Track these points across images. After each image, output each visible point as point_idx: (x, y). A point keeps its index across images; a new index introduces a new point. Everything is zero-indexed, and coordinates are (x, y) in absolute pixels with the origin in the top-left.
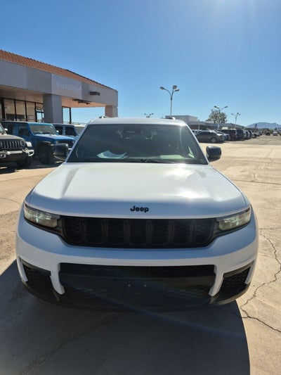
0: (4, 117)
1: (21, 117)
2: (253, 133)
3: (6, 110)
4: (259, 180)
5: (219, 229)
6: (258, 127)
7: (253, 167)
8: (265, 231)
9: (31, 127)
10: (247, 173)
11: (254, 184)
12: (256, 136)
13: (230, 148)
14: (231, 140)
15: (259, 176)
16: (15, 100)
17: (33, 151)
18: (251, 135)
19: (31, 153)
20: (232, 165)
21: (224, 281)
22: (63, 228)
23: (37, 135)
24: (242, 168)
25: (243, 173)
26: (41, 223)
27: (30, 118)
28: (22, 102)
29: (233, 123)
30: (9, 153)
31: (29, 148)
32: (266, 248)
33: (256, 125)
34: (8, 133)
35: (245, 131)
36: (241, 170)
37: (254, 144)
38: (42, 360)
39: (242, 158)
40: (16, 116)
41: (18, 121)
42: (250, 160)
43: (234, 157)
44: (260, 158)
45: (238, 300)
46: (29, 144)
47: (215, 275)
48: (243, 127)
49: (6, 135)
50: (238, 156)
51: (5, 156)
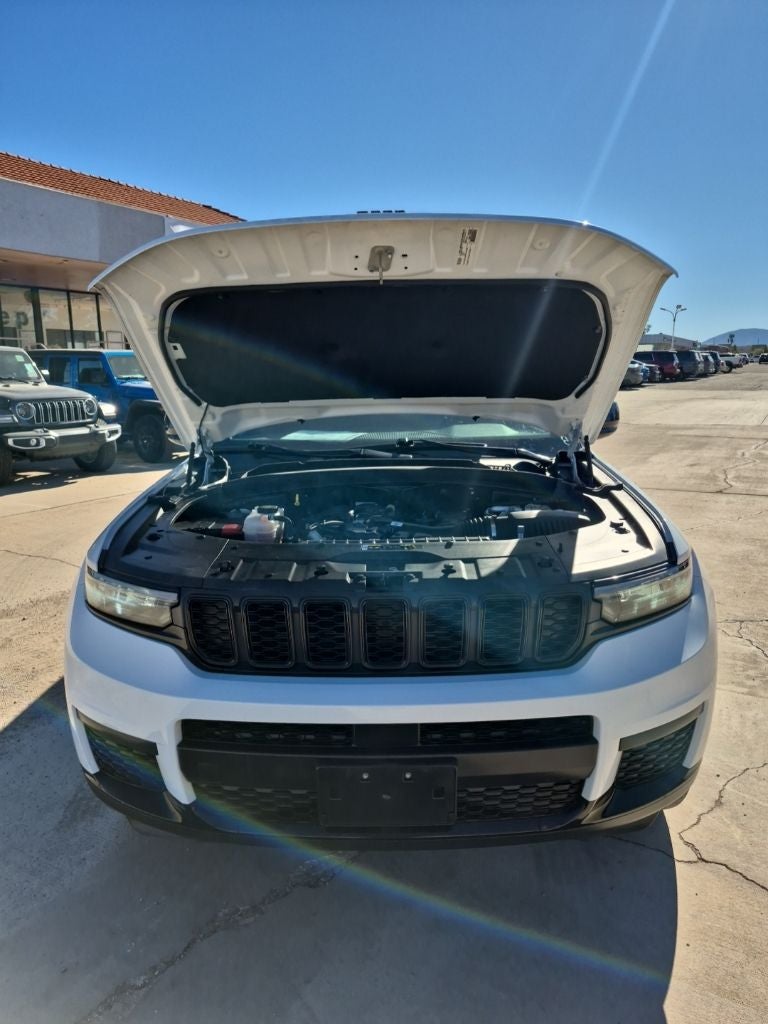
0: (39, 338)
1: (86, 336)
2: (722, 360)
3: (45, 320)
4: (738, 486)
5: (602, 619)
6: (738, 343)
7: (723, 453)
8: (751, 626)
9: (112, 364)
10: (705, 470)
11: (723, 498)
12: (731, 366)
13: (658, 403)
14: (663, 381)
15: (738, 478)
16: (68, 292)
17: (117, 427)
18: (717, 363)
19: (113, 432)
20: (663, 449)
21: (623, 760)
22: (185, 628)
23: (128, 384)
24: (691, 456)
25: (695, 470)
26: (128, 615)
27: (112, 337)
28: (89, 298)
29: (668, 332)
30: (54, 434)
31: (109, 420)
32: (752, 673)
33: (732, 336)
34: (51, 380)
35: (699, 356)
36: (689, 461)
37: (727, 388)
38: (139, 983)
39: (691, 428)
40: (73, 335)
41: (79, 347)
42: (715, 433)
43: (669, 428)
44: (743, 428)
45: (671, 815)
46: (109, 409)
47: (595, 742)
48: (695, 344)
49: (44, 385)
50: (681, 423)
51: (43, 444)
